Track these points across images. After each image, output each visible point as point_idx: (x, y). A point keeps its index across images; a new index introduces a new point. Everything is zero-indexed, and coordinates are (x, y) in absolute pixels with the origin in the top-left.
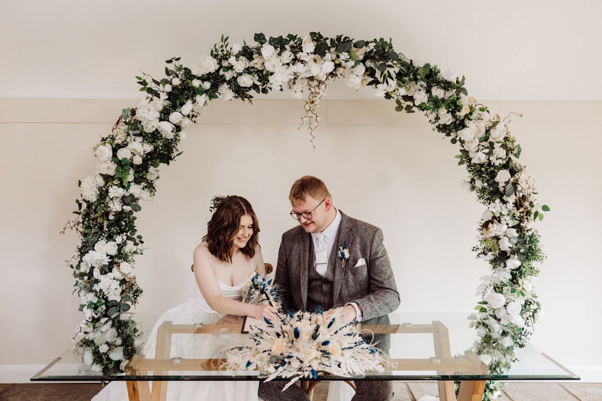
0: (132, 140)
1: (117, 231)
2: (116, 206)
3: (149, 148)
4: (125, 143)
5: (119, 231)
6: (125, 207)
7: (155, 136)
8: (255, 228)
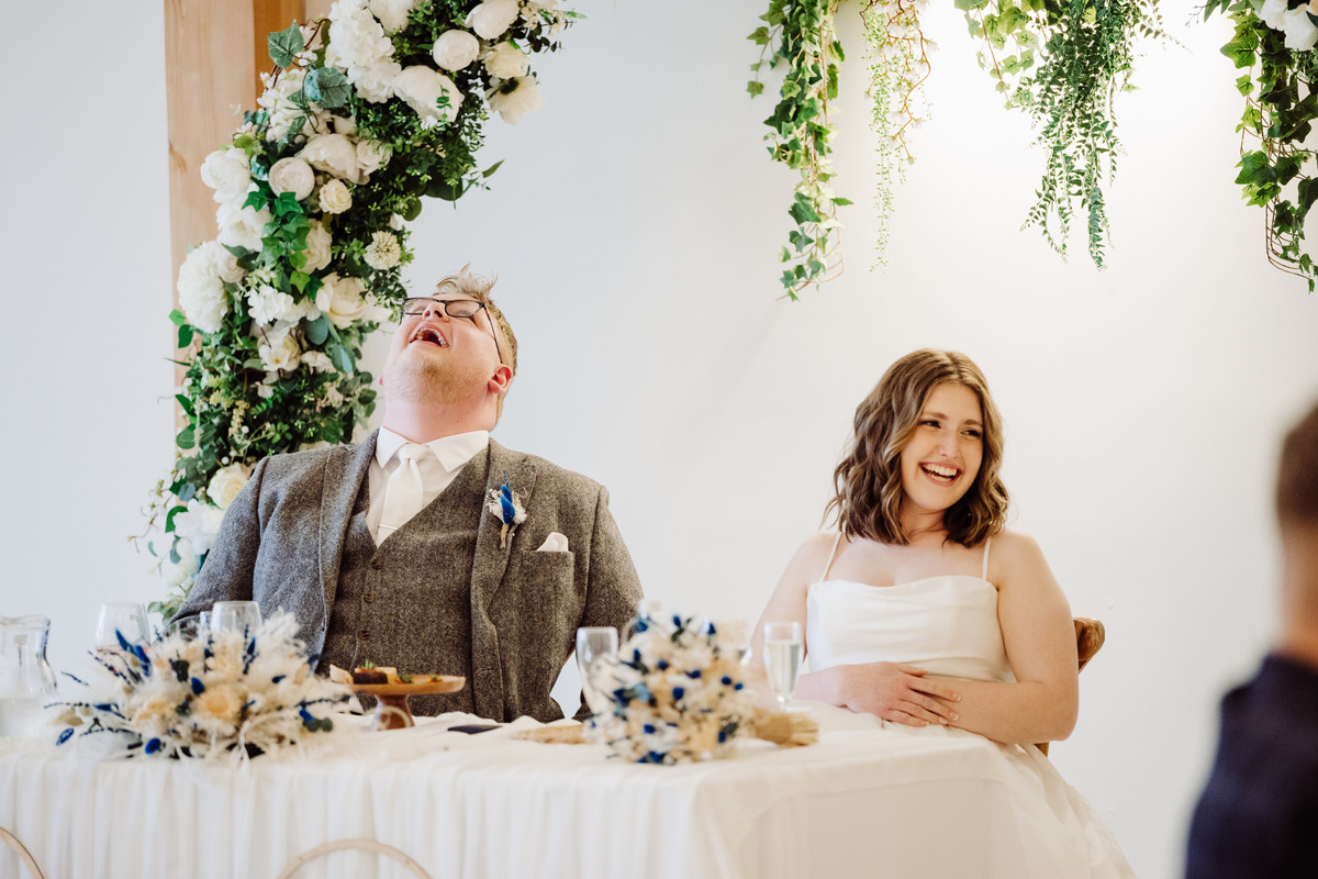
0: (322, 127)
1: (283, 436)
2: (276, 355)
3: (374, 157)
4: (298, 139)
5: (289, 437)
6: (309, 358)
7: (389, 118)
8: (985, 436)
